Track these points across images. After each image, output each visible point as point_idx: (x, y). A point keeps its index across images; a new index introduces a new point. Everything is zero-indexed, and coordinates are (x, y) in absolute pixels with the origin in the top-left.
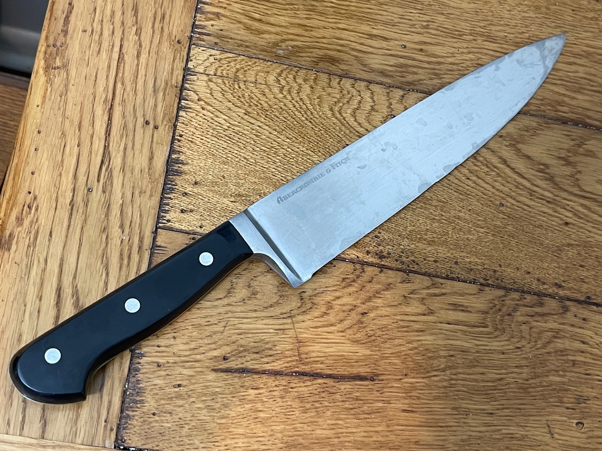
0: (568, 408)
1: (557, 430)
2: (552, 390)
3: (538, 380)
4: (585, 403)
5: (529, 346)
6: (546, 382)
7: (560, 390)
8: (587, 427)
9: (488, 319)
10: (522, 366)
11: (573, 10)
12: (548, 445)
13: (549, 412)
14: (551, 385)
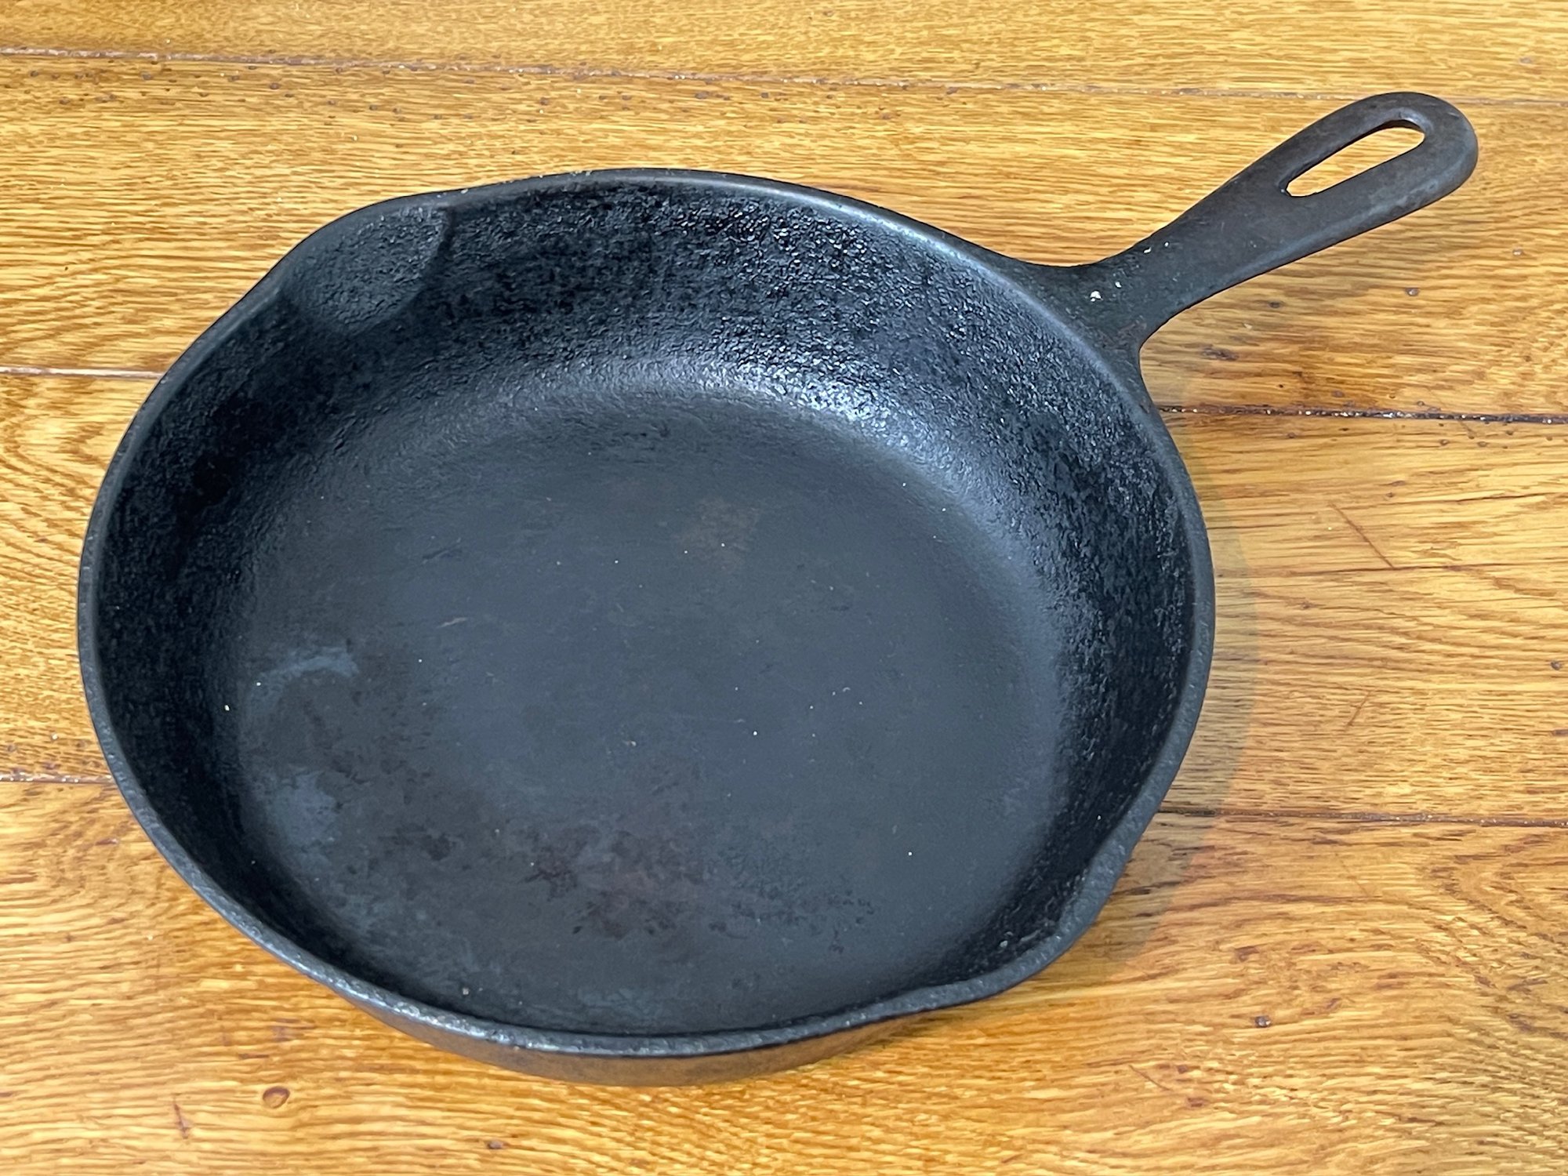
0: (244, 1056)
1: (202, 1118)
2: (202, 1016)
3: (162, 994)
4: (299, 1037)
5: (151, 911)
6: (185, 996)
7: (230, 1012)
8: (296, 1100)
9: (41, 861)
10: (120, 965)
11: (398, 146)
12: (167, 1158)
13: (186, 1071)
14: (203, 1002)
